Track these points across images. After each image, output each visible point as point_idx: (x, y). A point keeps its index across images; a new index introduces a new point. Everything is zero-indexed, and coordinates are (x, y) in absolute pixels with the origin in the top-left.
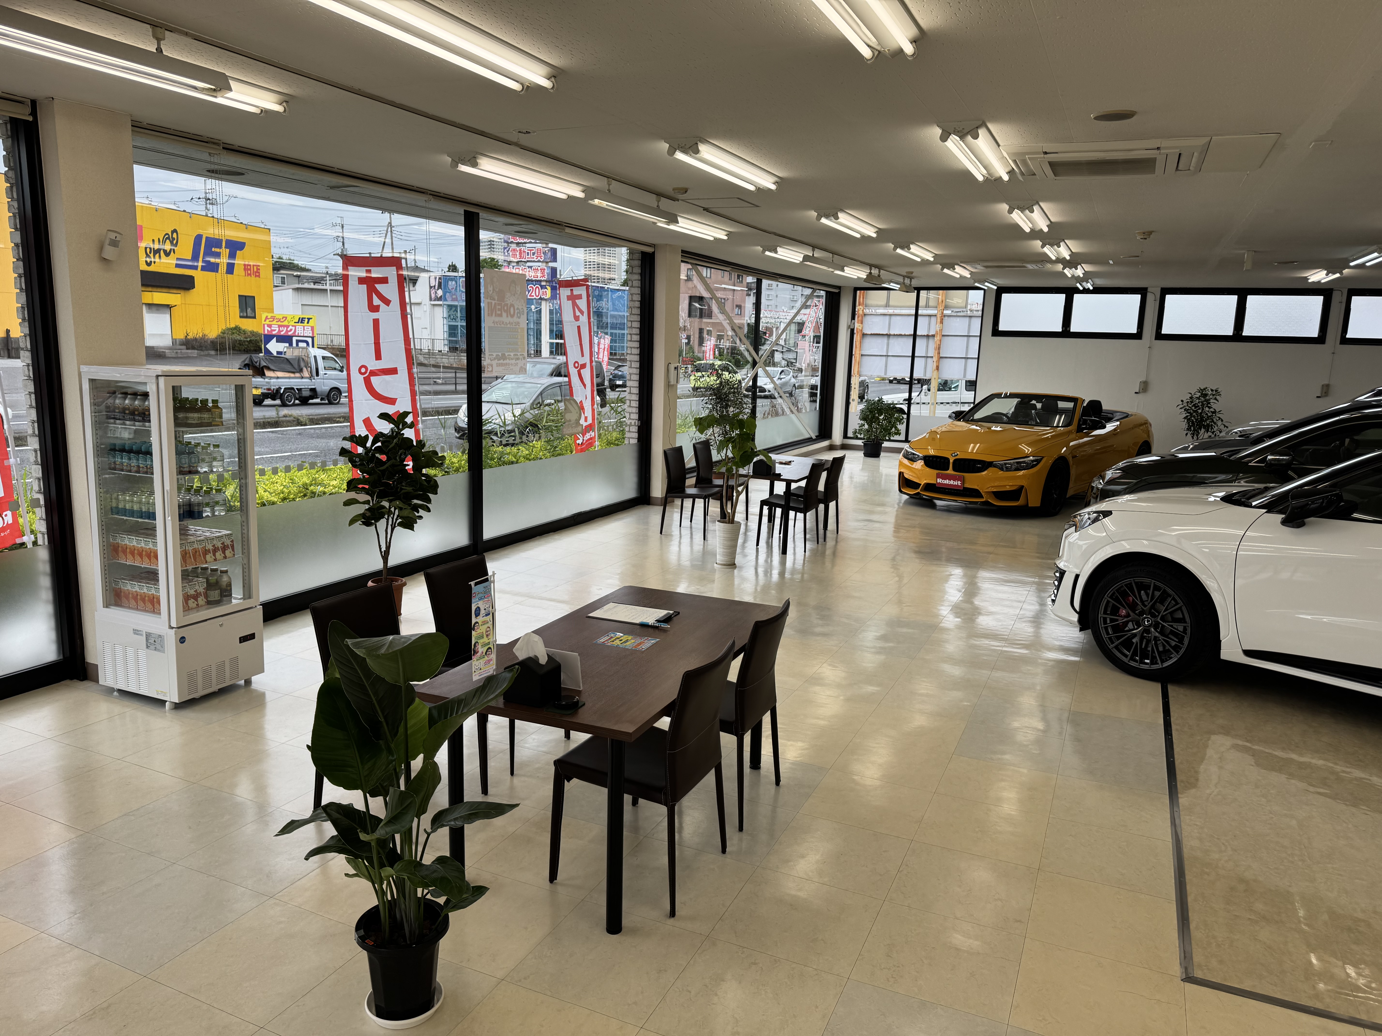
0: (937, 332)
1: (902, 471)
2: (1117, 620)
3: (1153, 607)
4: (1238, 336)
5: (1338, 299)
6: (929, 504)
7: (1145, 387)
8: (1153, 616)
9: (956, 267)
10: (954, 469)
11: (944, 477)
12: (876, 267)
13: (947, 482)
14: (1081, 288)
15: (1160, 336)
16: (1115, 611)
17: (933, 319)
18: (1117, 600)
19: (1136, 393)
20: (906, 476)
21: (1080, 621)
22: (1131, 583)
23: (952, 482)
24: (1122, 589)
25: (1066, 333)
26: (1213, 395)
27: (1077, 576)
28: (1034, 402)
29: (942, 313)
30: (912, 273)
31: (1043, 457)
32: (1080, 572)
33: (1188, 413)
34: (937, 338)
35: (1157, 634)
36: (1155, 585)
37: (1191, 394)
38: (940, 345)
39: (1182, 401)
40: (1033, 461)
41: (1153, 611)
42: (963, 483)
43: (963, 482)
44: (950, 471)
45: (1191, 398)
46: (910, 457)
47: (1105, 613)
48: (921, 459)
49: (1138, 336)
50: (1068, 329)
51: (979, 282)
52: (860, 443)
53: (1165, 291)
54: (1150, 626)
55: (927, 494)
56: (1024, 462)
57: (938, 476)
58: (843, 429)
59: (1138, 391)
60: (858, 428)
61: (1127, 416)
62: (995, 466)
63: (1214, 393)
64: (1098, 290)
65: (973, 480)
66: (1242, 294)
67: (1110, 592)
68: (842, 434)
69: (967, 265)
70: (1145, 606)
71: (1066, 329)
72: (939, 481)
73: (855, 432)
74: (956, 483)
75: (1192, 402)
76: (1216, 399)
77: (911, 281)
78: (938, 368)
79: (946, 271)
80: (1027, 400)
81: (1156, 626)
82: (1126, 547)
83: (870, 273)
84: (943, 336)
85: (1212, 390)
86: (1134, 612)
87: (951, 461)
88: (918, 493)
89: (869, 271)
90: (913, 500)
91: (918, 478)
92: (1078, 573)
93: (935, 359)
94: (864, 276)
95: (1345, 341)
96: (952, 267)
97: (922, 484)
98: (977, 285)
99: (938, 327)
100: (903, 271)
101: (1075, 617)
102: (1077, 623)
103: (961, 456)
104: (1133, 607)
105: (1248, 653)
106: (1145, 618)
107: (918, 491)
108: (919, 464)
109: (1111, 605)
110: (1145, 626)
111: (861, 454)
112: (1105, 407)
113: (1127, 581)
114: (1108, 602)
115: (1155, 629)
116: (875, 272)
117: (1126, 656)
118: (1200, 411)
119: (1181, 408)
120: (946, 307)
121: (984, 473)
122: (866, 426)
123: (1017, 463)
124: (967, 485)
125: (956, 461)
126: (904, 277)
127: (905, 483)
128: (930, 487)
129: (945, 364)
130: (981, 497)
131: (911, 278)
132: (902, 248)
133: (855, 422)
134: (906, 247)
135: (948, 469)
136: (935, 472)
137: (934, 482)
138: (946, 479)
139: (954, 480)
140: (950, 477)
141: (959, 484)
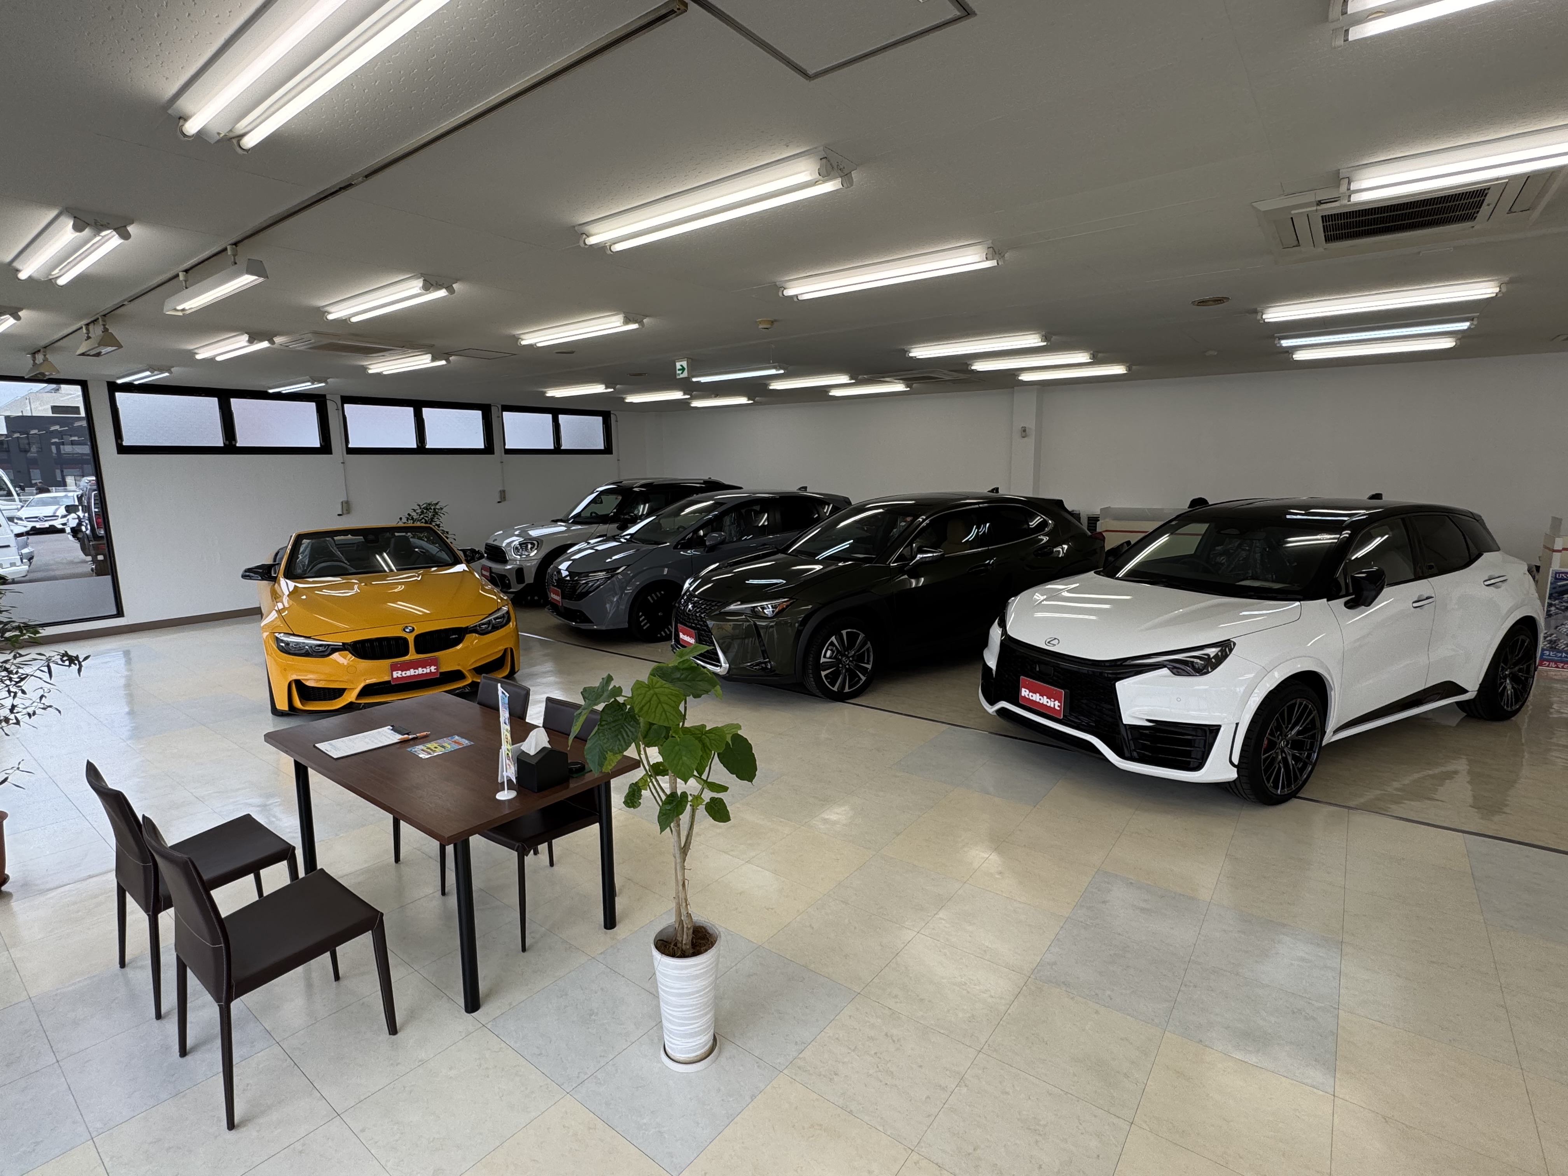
4: (423, 449)
5: (496, 413)
7: (347, 508)
10: (418, 651)
13: (411, 672)
14: (231, 390)
15: (351, 450)
23: (420, 671)
25: (230, 447)
44: (412, 655)
49: (325, 450)
50: (234, 443)
53: (344, 400)
57: (394, 668)
59: (340, 513)
62: (472, 632)
65: (449, 660)
66: (416, 406)
71: (232, 443)
74: (427, 670)
87: (411, 640)
91: (343, 680)
95: (506, 451)
97: (356, 688)
103: (425, 627)
108: (341, 659)
121: (459, 647)
124: (444, 669)
125: (418, 638)
128: (370, 689)
130: (465, 677)
135: (406, 653)
136: (386, 663)
137: (387, 678)
138: (409, 670)
139: (424, 667)
140: (415, 665)
141: (433, 670)
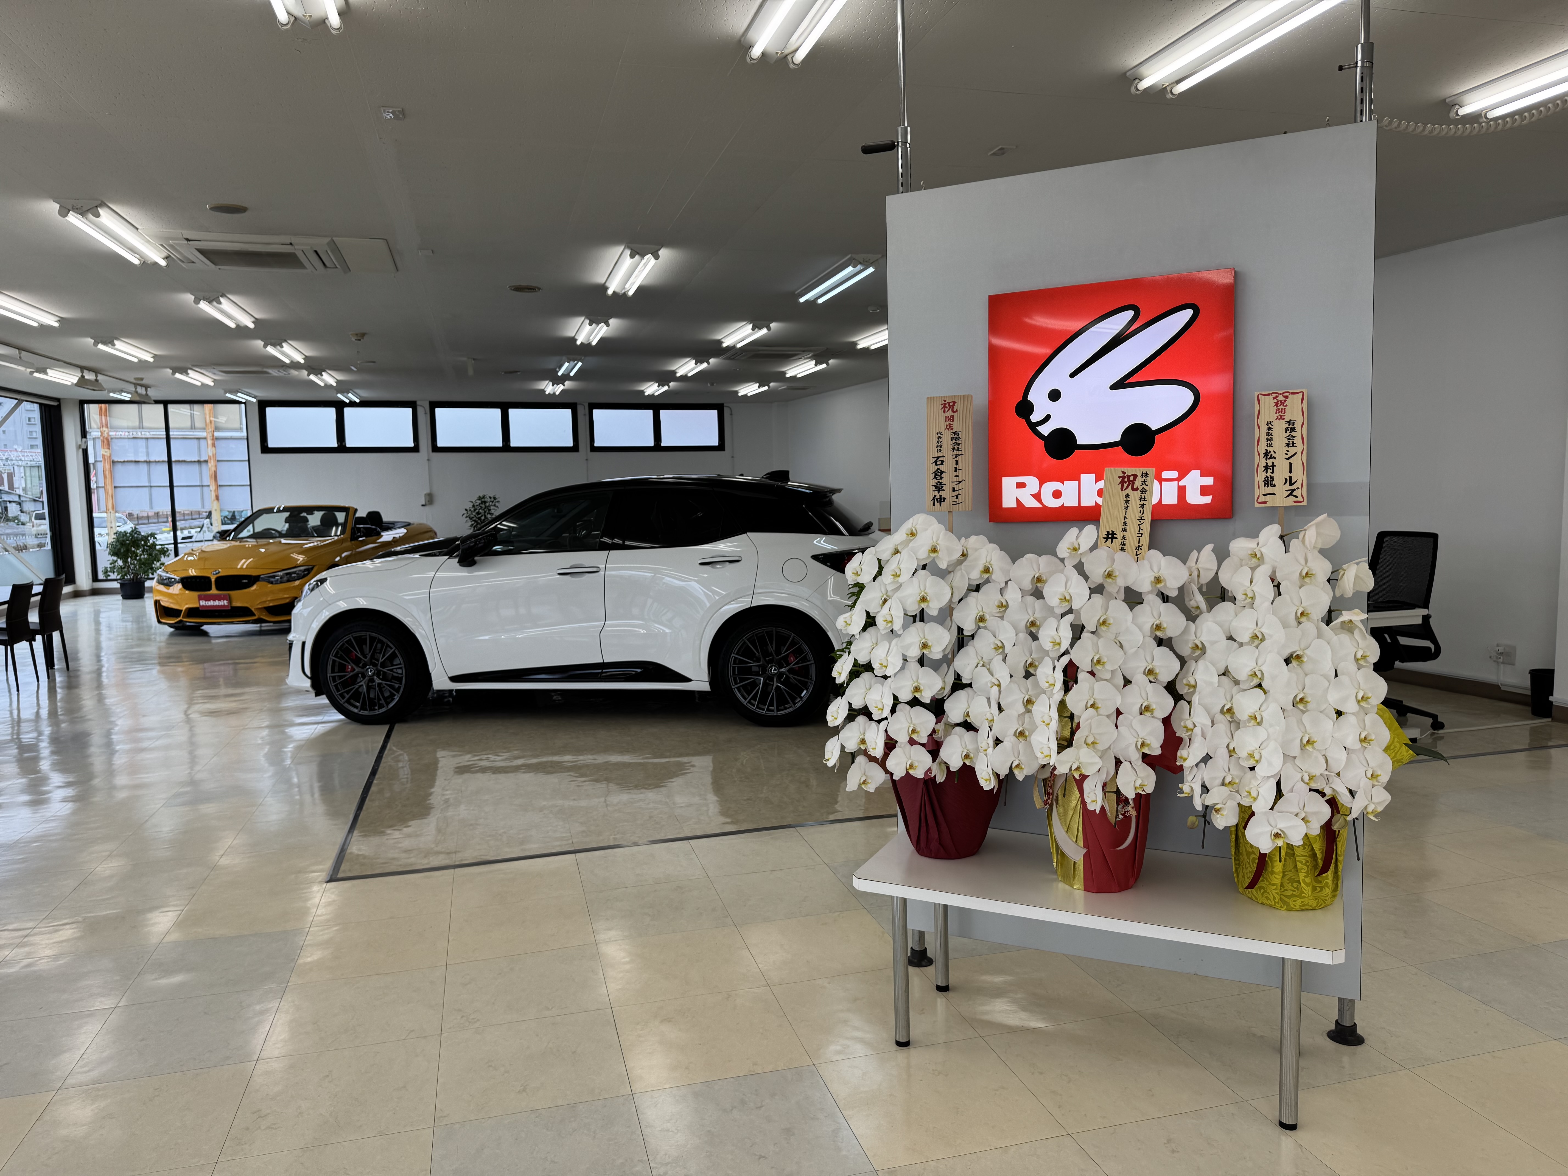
0: (210, 457)
1: (158, 598)
2: (345, 676)
3: (372, 657)
4: (506, 447)
5: (582, 411)
6: (197, 632)
7: (430, 500)
8: (375, 665)
9: (189, 371)
10: (218, 588)
11: (207, 599)
12: (90, 370)
13: (211, 603)
14: (347, 401)
15: (436, 449)
16: (342, 668)
17: (203, 442)
18: (341, 658)
19: (423, 505)
20: (162, 603)
21: (313, 686)
22: (350, 639)
23: (217, 603)
24: (344, 647)
25: (342, 448)
26: (493, 502)
27: (304, 644)
28: (304, 514)
29: (213, 436)
30: (142, 379)
31: (314, 566)
32: (306, 639)
33: (473, 521)
34: (212, 464)
35: (380, 681)
36: (371, 637)
37: (472, 502)
38: (215, 472)
39: (466, 510)
40: (305, 570)
41: (374, 661)
42: (230, 602)
43: (230, 600)
44: (214, 591)
45: (473, 506)
46: (165, 582)
47: (333, 672)
48: (178, 582)
49: (415, 449)
50: (344, 444)
51: (231, 392)
52: (116, 585)
53: (434, 405)
54: (374, 674)
55: (190, 621)
56: (294, 573)
57: (200, 598)
58: (90, 571)
59: (424, 503)
60: (109, 566)
61: (409, 524)
62: (264, 580)
63: (492, 500)
64: (364, 404)
65: (240, 598)
66: (504, 407)
67: (334, 652)
68: (91, 576)
69: (201, 369)
70: (366, 658)
71: (341, 444)
72: (203, 603)
73: (106, 572)
74: (221, 603)
75: (475, 510)
76: (495, 505)
77: (146, 390)
78: (217, 498)
79: (178, 375)
80: (296, 513)
81: (378, 674)
82: (343, 606)
83: (83, 376)
84: (218, 461)
85: (490, 498)
86: (358, 666)
87: (213, 580)
88: (181, 621)
89: (80, 375)
90: (178, 632)
91: (177, 603)
92: (304, 640)
93: (213, 487)
94: (75, 380)
95: (594, 449)
96: (184, 371)
97: (184, 609)
98: (230, 396)
99: (211, 451)
100: (131, 376)
101: (307, 683)
102: (310, 689)
103: (223, 573)
104: (357, 661)
105: (454, 679)
106: (368, 669)
107: (180, 618)
108: (177, 588)
109: (337, 664)
110: (370, 676)
111: (119, 597)
112: (385, 518)
113: (346, 639)
114: (334, 661)
115: (378, 677)
116: (89, 376)
117: (356, 707)
118: (483, 518)
119: (467, 517)
120: (217, 429)
121: (251, 589)
122: (120, 563)
123: (287, 574)
124: (235, 604)
125: (218, 580)
126: (136, 385)
127: (163, 612)
128: (192, 612)
129: (224, 493)
130: (254, 615)
131: (146, 387)
132: (105, 343)
133: (105, 560)
134: (110, 342)
135: (210, 589)
136: (195, 594)
137: (197, 605)
138: (209, 600)
139: (219, 600)
140: (214, 597)
141: (226, 604)
